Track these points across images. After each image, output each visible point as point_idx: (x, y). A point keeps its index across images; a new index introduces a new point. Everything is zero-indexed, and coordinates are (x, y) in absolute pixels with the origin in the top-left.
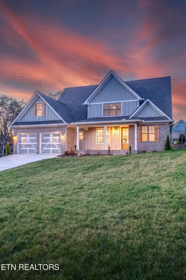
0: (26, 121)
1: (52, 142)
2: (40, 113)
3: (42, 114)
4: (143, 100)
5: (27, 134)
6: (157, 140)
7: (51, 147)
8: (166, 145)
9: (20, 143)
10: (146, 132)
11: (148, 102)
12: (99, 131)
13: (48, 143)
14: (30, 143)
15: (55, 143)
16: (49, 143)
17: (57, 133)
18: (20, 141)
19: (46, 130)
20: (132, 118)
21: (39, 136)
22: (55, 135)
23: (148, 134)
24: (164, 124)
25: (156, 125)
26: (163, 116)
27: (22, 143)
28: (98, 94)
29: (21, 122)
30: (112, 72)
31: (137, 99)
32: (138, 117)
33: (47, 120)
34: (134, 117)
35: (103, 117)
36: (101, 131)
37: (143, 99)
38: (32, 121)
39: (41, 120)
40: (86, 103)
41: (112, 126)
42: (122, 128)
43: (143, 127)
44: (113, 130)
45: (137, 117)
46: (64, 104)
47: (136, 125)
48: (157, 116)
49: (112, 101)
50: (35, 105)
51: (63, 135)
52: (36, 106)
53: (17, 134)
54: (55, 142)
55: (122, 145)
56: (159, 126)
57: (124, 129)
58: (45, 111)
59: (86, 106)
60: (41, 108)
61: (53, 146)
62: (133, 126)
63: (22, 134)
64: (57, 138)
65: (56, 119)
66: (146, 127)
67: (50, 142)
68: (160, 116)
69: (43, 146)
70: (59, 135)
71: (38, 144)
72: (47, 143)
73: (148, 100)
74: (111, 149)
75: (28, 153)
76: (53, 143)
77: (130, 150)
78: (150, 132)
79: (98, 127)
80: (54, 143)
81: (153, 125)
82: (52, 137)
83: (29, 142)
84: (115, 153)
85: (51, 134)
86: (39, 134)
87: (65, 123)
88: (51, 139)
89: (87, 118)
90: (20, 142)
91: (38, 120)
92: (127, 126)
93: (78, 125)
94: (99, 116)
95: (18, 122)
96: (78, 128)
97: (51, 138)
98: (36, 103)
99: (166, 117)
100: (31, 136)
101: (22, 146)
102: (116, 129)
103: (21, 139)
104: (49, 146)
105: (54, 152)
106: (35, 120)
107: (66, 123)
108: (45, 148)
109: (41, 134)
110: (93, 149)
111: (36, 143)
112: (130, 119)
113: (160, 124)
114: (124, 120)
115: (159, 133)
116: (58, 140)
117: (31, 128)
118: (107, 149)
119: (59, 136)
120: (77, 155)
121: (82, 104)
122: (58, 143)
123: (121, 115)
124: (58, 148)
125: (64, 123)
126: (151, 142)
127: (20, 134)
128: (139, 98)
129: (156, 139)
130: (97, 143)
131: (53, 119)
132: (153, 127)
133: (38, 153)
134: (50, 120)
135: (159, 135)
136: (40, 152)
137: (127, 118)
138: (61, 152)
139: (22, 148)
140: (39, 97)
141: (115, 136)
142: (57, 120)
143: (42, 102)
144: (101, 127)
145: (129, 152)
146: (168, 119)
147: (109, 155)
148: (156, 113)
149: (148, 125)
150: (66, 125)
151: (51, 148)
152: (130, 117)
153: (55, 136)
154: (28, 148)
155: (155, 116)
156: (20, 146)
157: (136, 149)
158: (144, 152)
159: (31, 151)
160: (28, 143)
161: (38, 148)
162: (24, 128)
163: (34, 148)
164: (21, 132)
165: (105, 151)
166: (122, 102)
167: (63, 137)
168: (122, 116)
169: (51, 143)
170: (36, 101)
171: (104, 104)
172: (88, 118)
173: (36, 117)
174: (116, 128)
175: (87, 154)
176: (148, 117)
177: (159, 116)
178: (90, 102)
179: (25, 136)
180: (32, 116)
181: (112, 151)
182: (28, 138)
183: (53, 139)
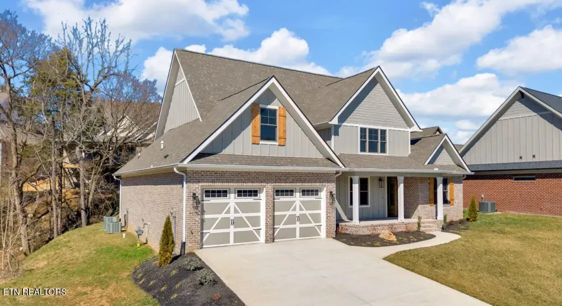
1: (301, 209)
7: (298, 223)
9: (205, 217)
13: (290, 212)
14: (237, 215)
15: (307, 213)
16: (293, 213)
21: (272, 196)
22: (306, 193)
27: (210, 216)
51: (331, 192)
53: (199, 188)
54: (307, 210)
63: (213, 188)
64: (312, 199)
67: (295, 209)
70: (315, 192)
71: (270, 215)
72: (288, 213)
75: (231, 243)
76: (302, 213)
80: (305, 212)
82: (300, 197)
83: (236, 212)
85: (298, 190)
86: (272, 189)
88: (298, 204)
97: (298, 199)
100: (240, 195)
104: (294, 219)
107: (343, 167)
119: (316, 194)
122: (315, 212)
127: (204, 189)
133: (269, 240)
139: (212, 231)
151: (298, 226)
153: (308, 195)
154: (232, 230)
160: (232, 216)
161: (270, 226)
163: (251, 228)
169: (297, 213)
182: (232, 202)
183: (301, 201)
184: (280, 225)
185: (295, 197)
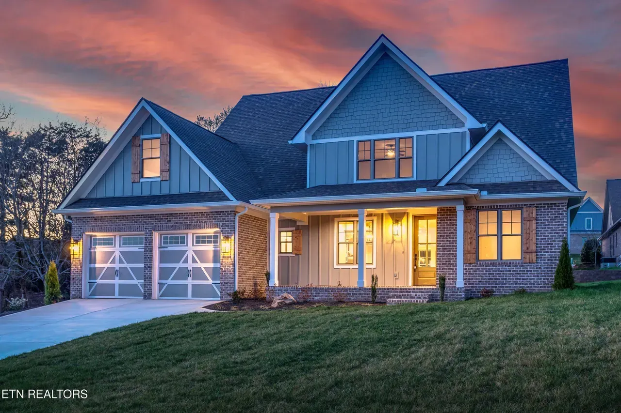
0: (110, 194)
1: (194, 261)
2: (153, 170)
3: (162, 171)
4: (483, 128)
5: (115, 236)
6: (528, 256)
7: (190, 279)
8: (558, 272)
9: (92, 266)
10: (493, 229)
11: (499, 133)
12: (342, 226)
13: (181, 265)
14: (122, 265)
15: (202, 266)
16: (184, 265)
17: (210, 231)
18: (92, 260)
19: (173, 223)
20: (447, 184)
21: (151, 243)
22: (201, 240)
23: (500, 236)
24: (550, 206)
25: (525, 209)
26: (549, 178)
27: (97, 266)
28: (338, 112)
29: (93, 196)
30: (383, 40)
31: (462, 125)
32: (469, 181)
33: (175, 191)
34: (456, 181)
35: (355, 181)
36: (350, 227)
37: (485, 125)
38: (128, 194)
39: (156, 192)
40: (301, 138)
41: (384, 211)
42: (417, 218)
43: (482, 216)
44: (388, 223)
45: (464, 181)
46: (234, 144)
47: (460, 208)
48: (528, 178)
49: (385, 131)
50: (137, 142)
51: (227, 238)
52: (141, 146)
53: (81, 236)
54: (201, 262)
55: (415, 270)
56: (534, 209)
57: (422, 223)
58: (169, 163)
59: (303, 147)
60: (157, 153)
61: (197, 274)
62: (452, 212)
63: (99, 235)
64: (209, 248)
65: (204, 189)
66: (493, 215)
67: (186, 261)
68: (539, 179)
69: (164, 273)
70: (215, 239)
71: (149, 266)
72: (178, 265)
73: (499, 127)
74: (380, 285)
75: (117, 296)
76: (195, 265)
77: (443, 286)
78: (506, 229)
79: (339, 216)
80: (200, 265)
81: (516, 208)
82: (193, 245)
83: (121, 262)
84: (393, 297)
85: (190, 236)
86: (151, 236)
87: (234, 202)
88: (190, 254)
89: (304, 186)
90: (91, 263)
91: (146, 193)
92: (433, 210)
93: (274, 209)
94: (343, 181)
95: (84, 196)
96: (275, 218)
97: (191, 248)
98: (142, 137)
99: (557, 182)
100: (125, 242)
101: (97, 272)
102: (397, 221)
103: (95, 252)
104: (184, 273)
105: (199, 292)
106: (137, 193)
107: (235, 200)
108: (170, 282)
109: (156, 236)
110: (323, 284)
111: (142, 265)
112: (441, 188)
113: (537, 205)
114: (421, 192)
115: (534, 232)
116: (211, 255)
117: (125, 217)
118: (367, 284)
119: (216, 242)
120: (270, 302)
121: (290, 142)
122: (211, 265)
123: (412, 177)
124: (210, 282)
125: (228, 200)
126: (509, 263)
127: (91, 236)
128: (471, 123)
129: (525, 251)
130: (336, 266)
131: (195, 189)
132: (517, 215)
133: (148, 296)
134: (185, 190)
135: (534, 241)
136: (156, 292)
137: (432, 185)
138: (219, 293)
139: (99, 281)
140: (151, 117)
141: (393, 242)
142: (207, 190)
143: (160, 135)
144: (349, 216)
145: (439, 293)
146: (565, 189)
147: (373, 302)
148: (525, 168)
149: (499, 208)
150: (236, 207)
151: (190, 282)
152: (443, 184)
153: (204, 242)
154: (117, 281)
155: (523, 179)
156: (93, 273)
157: (460, 283)
158: (487, 294)
159: (126, 291)
160: (117, 266)
161: (148, 280)
162: (102, 218)
163: (135, 282)
164: (93, 231)
165: (362, 292)
166: (414, 134)
167: (228, 247)
168: (415, 178)
169: (190, 265)
170: (141, 130)
171: (358, 142)
172: (308, 187)
173: (142, 180)
174: (397, 218)
175: (302, 301)
176: (498, 181)
177: (534, 179)
178: (314, 137)
179: (108, 242)
180: (129, 178)
181: (383, 290)
182: (117, 250)
183: (194, 251)
184: (167, 279)
185: (187, 245)
